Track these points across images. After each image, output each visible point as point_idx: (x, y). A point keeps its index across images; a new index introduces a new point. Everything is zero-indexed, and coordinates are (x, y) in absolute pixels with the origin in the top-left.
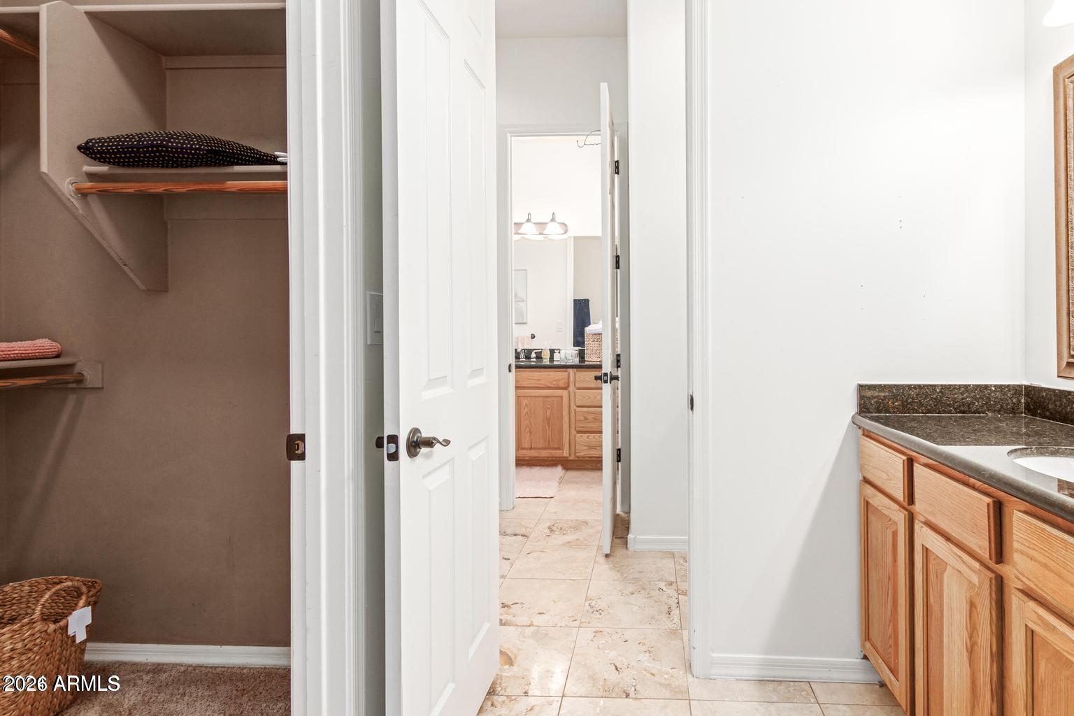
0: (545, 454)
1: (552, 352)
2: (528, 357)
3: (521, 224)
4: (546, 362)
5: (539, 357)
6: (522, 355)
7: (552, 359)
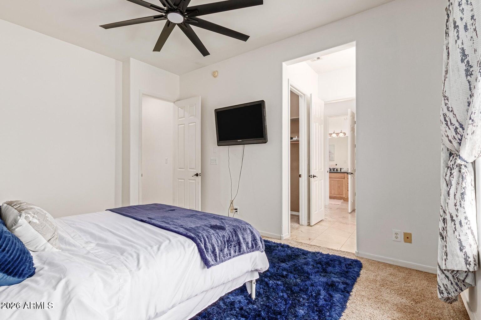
0: (338, 196)
1: (341, 169)
2: (334, 170)
3: (331, 134)
4: (339, 171)
5: (337, 170)
6: (332, 170)
7: (341, 171)
